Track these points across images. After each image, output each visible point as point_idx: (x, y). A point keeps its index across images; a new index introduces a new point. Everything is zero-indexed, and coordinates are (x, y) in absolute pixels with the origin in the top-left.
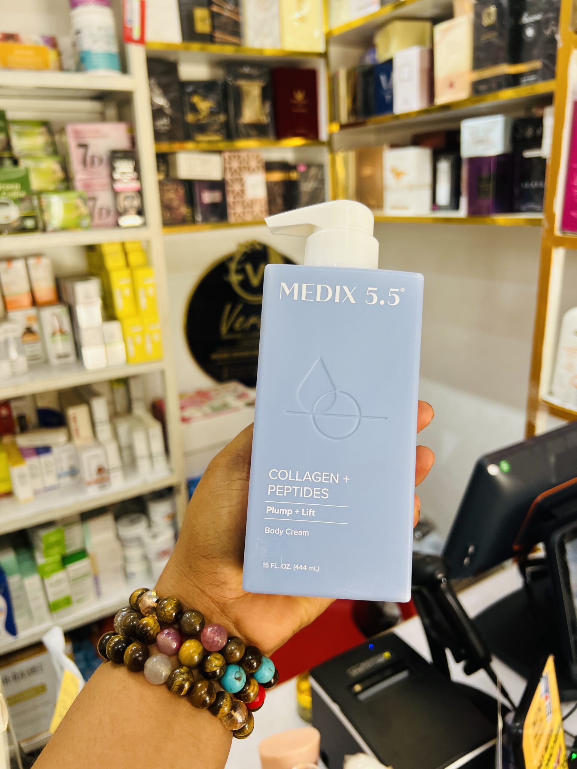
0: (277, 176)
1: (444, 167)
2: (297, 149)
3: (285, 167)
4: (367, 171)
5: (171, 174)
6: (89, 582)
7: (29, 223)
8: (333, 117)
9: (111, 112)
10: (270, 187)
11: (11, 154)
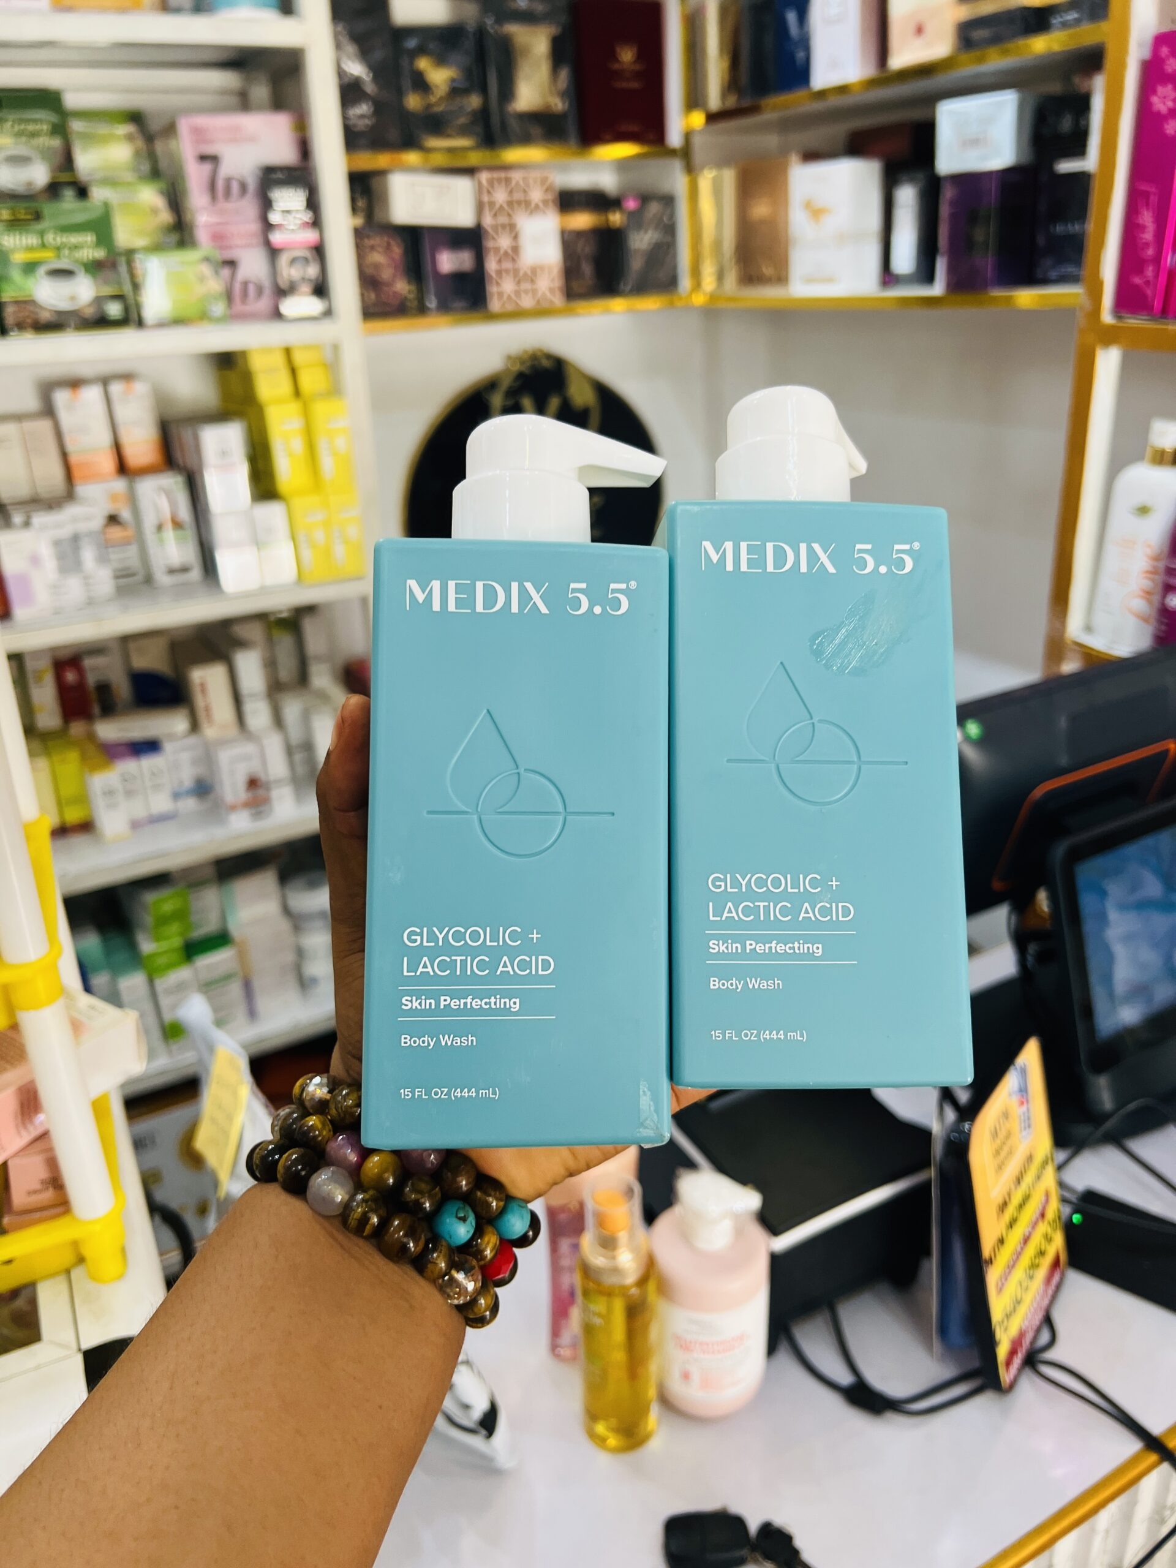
0: (582, 220)
1: (907, 196)
2: (622, 165)
3: (597, 201)
4: (760, 210)
5: (378, 216)
6: (235, 989)
7: (114, 310)
8: (694, 99)
9: (261, 91)
10: (569, 241)
11: (74, 176)
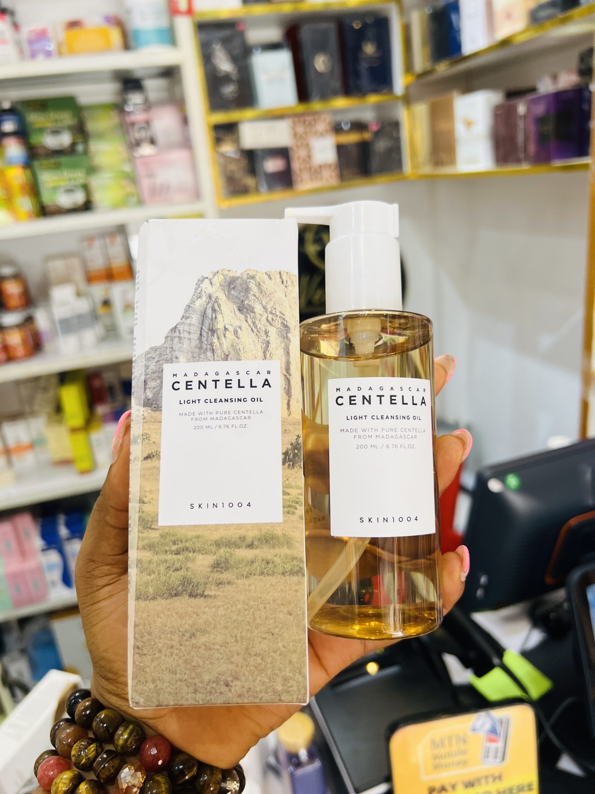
0: (352, 138)
3: (360, 126)
4: (441, 125)
10: (340, 149)
